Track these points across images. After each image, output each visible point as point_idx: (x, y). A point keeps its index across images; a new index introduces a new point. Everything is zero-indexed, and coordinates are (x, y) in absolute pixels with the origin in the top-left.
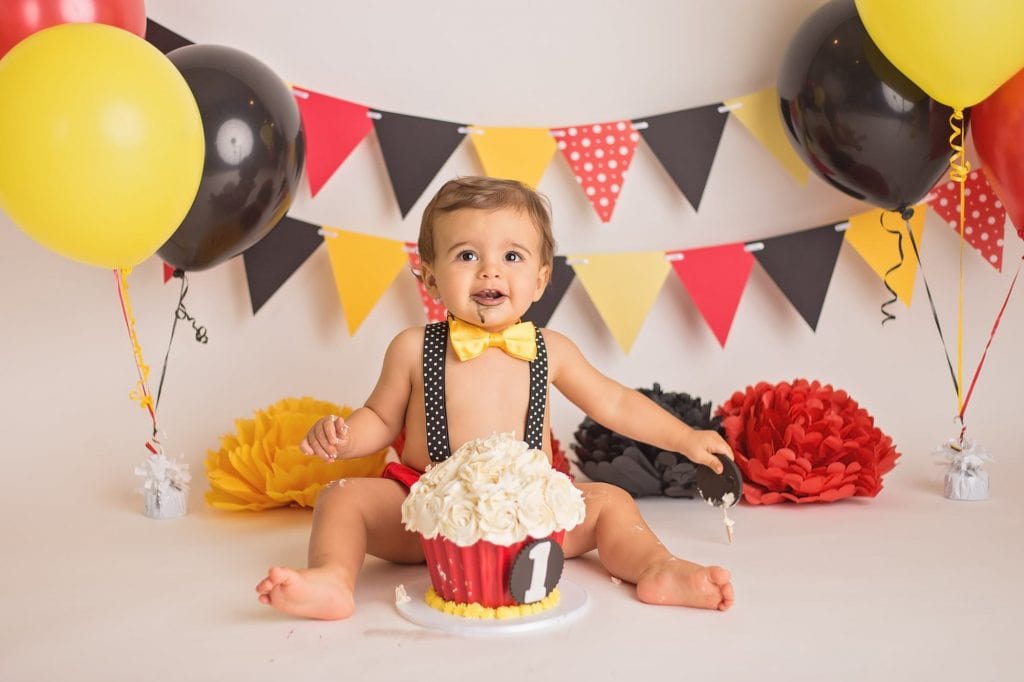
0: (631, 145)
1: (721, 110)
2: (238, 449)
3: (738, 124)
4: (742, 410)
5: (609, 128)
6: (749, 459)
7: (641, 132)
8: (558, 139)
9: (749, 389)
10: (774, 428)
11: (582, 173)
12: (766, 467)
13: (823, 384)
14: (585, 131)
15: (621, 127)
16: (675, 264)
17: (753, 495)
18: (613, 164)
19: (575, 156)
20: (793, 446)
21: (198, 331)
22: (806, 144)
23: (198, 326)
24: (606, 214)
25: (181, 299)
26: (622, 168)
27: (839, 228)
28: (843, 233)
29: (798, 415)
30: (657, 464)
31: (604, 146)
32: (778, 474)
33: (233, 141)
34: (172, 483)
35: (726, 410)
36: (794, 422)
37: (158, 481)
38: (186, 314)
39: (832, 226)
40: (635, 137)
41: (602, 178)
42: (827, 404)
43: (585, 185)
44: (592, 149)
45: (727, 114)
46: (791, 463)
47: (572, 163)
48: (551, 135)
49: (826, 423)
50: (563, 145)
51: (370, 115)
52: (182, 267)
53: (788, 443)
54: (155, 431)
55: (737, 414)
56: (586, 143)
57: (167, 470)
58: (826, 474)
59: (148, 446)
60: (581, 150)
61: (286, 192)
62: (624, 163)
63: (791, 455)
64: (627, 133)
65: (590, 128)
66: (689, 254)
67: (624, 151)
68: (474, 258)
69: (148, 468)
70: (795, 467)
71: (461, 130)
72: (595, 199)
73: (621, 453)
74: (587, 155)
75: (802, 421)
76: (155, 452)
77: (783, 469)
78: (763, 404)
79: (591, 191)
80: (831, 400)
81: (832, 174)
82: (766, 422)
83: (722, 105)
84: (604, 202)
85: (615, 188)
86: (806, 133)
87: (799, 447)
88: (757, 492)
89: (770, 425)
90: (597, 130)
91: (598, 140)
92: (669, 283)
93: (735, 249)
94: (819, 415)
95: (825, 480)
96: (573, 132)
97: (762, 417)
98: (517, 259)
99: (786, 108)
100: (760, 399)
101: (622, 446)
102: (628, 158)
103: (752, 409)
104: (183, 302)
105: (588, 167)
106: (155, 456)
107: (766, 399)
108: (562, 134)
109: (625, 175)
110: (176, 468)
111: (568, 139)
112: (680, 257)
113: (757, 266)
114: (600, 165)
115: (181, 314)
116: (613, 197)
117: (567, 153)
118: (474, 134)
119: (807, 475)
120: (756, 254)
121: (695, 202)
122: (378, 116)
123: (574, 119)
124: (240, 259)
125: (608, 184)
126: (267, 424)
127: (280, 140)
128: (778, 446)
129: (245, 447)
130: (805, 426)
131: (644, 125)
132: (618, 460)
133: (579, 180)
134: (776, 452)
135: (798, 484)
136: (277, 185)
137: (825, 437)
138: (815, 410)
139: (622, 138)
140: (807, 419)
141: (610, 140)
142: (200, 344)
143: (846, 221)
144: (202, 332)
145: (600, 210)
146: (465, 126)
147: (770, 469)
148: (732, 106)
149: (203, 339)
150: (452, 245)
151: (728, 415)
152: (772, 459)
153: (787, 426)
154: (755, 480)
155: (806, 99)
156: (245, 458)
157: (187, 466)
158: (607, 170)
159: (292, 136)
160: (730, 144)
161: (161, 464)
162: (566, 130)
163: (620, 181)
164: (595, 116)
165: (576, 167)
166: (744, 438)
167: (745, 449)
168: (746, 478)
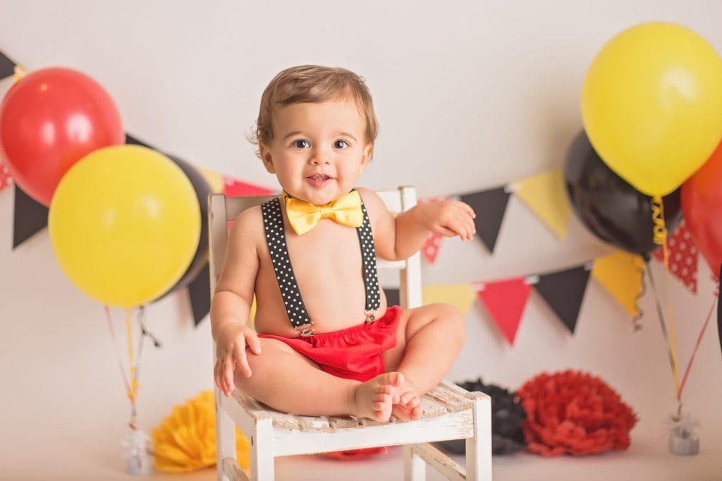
1: (506, 190)
4: (535, 393)
6: (542, 428)
12: (554, 434)
13: (584, 373)
16: (480, 293)
20: (572, 419)
27: (587, 268)
28: (589, 271)
32: (563, 438)
35: (522, 393)
36: (571, 403)
39: (582, 267)
45: (510, 194)
46: (571, 431)
49: (591, 402)
53: (569, 417)
55: (532, 397)
58: (595, 437)
63: (571, 425)
66: (488, 286)
68: (307, 145)
70: (573, 434)
75: (576, 401)
77: (566, 435)
80: (590, 384)
84: (431, 251)
88: (545, 449)
95: (594, 441)
98: (345, 146)
100: (546, 385)
112: (482, 288)
113: (534, 293)
116: (436, 248)
119: (582, 439)
120: (534, 285)
121: (491, 248)
128: (562, 418)
134: (561, 423)
147: (557, 435)
148: (515, 187)
152: (558, 429)
153: (567, 405)
166: (536, 413)
167: (538, 420)
168: (539, 440)
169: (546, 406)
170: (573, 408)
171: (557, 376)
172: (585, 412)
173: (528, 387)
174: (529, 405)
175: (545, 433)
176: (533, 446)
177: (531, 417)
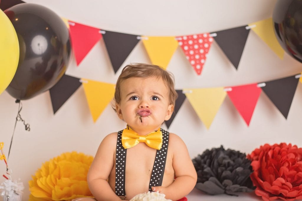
0: (209, 43)
1: (247, 28)
2: (41, 179)
3: (254, 34)
4: (260, 157)
5: (200, 36)
6: (264, 181)
7: (214, 38)
8: (179, 41)
9: (261, 147)
10: (275, 168)
11: (189, 55)
12: (272, 185)
13: (293, 145)
14: (190, 38)
15: (205, 36)
16: (229, 93)
17: (265, 196)
18: (202, 51)
19: (186, 48)
20: (283, 177)
21: (26, 126)
22: (285, 42)
23: (26, 124)
24: (199, 72)
25: (19, 112)
26: (206, 53)
27: (297, 77)
28: (298, 79)
29: (285, 162)
30: (223, 183)
31: (198, 44)
32: (277, 189)
33: (39, 45)
34: (15, 192)
35: (252, 156)
36: (283, 166)
37: (8, 192)
38: (21, 118)
39: (294, 76)
40: (211, 40)
41: (197, 57)
42: (296, 155)
43: (190, 60)
44: (193, 45)
45: (249, 30)
46: (283, 184)
47: (185, 51)
48: (176, 40)
49: (298, 165)
50: (181, 44)
51: (101, 32)
52: (19, 99)
53: (282, 175)
54: (7, 169)
55: (257, 160)
56: (191, 42)
57: (12, 186)
58: (298, 189)
59: (4, 176)
60: (188, 45)
61: (63, 65)
62: (206, 51)
63: (283, 180)
64: (208, 38)
65: (192, 36)
66: (234, 88)
67: (206, 45)
68: (138, 99)
69: (4, 185)
70: (284, 186)
71: (138, 38)
72: (195, 66)
73: (207, 179)
74: (191, 47)
75: (287, 164)
76: (7, 179)
77: (279, 187)
78: (269, 156)
79: (193, 62)
80: (297, 152)
81: (296, 54)
82: (271, 165)
83: (247, 26)
84: (198, 67)
85: (202, 61)
86: (286, 37)
87: (286, 176)
88: (267, 195)
89: (272, 166)
90: (195, 37)
91: (196, 41)
92: (226, 100)
93: (253, 86)
94: (294, 162)
95: (298, 192)
96: (185, 38)
97: (269, 162)
98: (157, 99)
99: (277, 27)
100: (267, 153)
101: (208, 176)
102: (208, 48)
103: (264, 158)
104: (20, 113)
105: (192, 52)
106: (7, 181)
107: (270, 153)
108: (180, 39)
109: (207, 56)
110: (16, 185)
111: (183, 41)
112: (230, 89)
113: (262, 93)
114: (197, 52)
115: (19, 119)
116: (202, 65)
117: (183, 47)
118: (144, 39)
119: (291, 190)
120: (263, 88)
121: (236, 66)
122: (104, 33)
123: (185, 32)
124: (48, 93)
125: (200, 59)
126: (55, 166)
127: (59, 44)
128: (277, 176)
129: (44, 178)
130: (288, 167)
131: (215, 35)
132: (206, 183)
133: (188, 58)
134: (276, 179)
135: (286, 194)
136: (59, 62)
137: (297, 173)
138: (292, 159)
139: (206, 40)
140: (289, 164)
141: (201, 41)
142: (27, 131)
143: (300, 74)
144: (28, 126)
145: (197, 70)
146: (140, 36)
147: (273, 186)
148: (252, 26)
149: (28, 129)
150: (128, 94)
151: (253, 160)
152: (274, 182)
153: (280, 167)
154: (266, 190)
155: (286, 22)
156: (44, 183)
157: (22, 183)
158: (199, 54)
159: (65, 42)
160: (250, 42)
161: (9, 184)
162: (182, 37)
163: (205, 58)
164: (194, 31)
165: (187, 53)
166: (260, 170)
167: (261, 176)
168: (262, 189)
169: (267, 167)
170: (285, 169)
171: (275, 145)
172: (293, 172)
173: (255, 153)
174: (255, 164)
175: (266, 185)
176: (258, 192)
177: (256, 173)
